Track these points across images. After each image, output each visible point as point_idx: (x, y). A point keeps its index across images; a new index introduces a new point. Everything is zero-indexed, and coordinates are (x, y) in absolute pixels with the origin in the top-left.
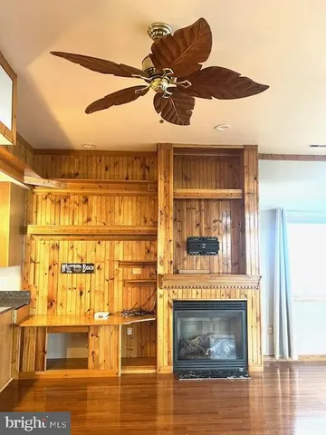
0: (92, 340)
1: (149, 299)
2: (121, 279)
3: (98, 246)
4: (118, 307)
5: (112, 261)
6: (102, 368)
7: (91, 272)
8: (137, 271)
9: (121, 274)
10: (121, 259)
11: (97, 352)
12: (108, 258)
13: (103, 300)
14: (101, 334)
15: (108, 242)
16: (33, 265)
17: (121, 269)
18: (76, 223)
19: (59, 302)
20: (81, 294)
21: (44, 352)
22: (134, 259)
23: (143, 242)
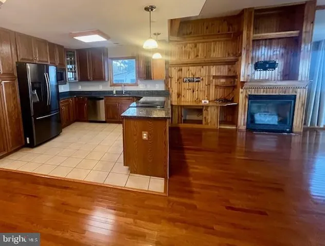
0: (204, 112)
1: (229, 94)
2: (214, 84)
3: (202, 69)
4: (212, 97)
5: (209, 76)
7: (198, 81)
8: (223, 80)
9: (214, 82)
10: (214, 75)
11: (207, 117)
12: (207, 74)
13: (205, 95)
14: (209, 109)
15: (207, 67)
16: (170, 79)
17: (214, 80)
18: (190, 58)
19: (183, 95)
20: (193, 91)
21: (182, 116)
22: (221, 74)
23: (227, 66)
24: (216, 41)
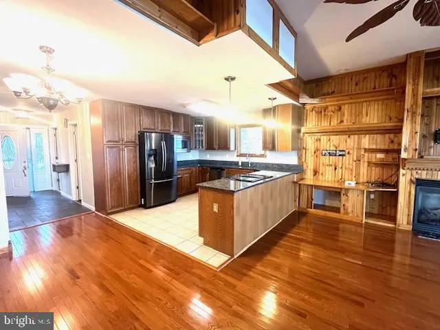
0: (343, 198)
1: (391, 176)
2: (366, 160)
3: (348, 140)
4: (363, 178)
5: (359, 149)
6: (350, 215)
7: (343, 155)
8: (380, 156)
9: (366, 157)
10: (367, 147)
11: (347, 205)
12: (356, 146)
13: (352, 174)
14: (350, 194)
15: (356, 136)
16: (304, 150)
17: (366, 154)
18: (332, 124)
19: (320, 173)
20: (336, 169)
21: (312, 199)
22: (378, 147)
23: (387, 136)
24: (370, 101)
